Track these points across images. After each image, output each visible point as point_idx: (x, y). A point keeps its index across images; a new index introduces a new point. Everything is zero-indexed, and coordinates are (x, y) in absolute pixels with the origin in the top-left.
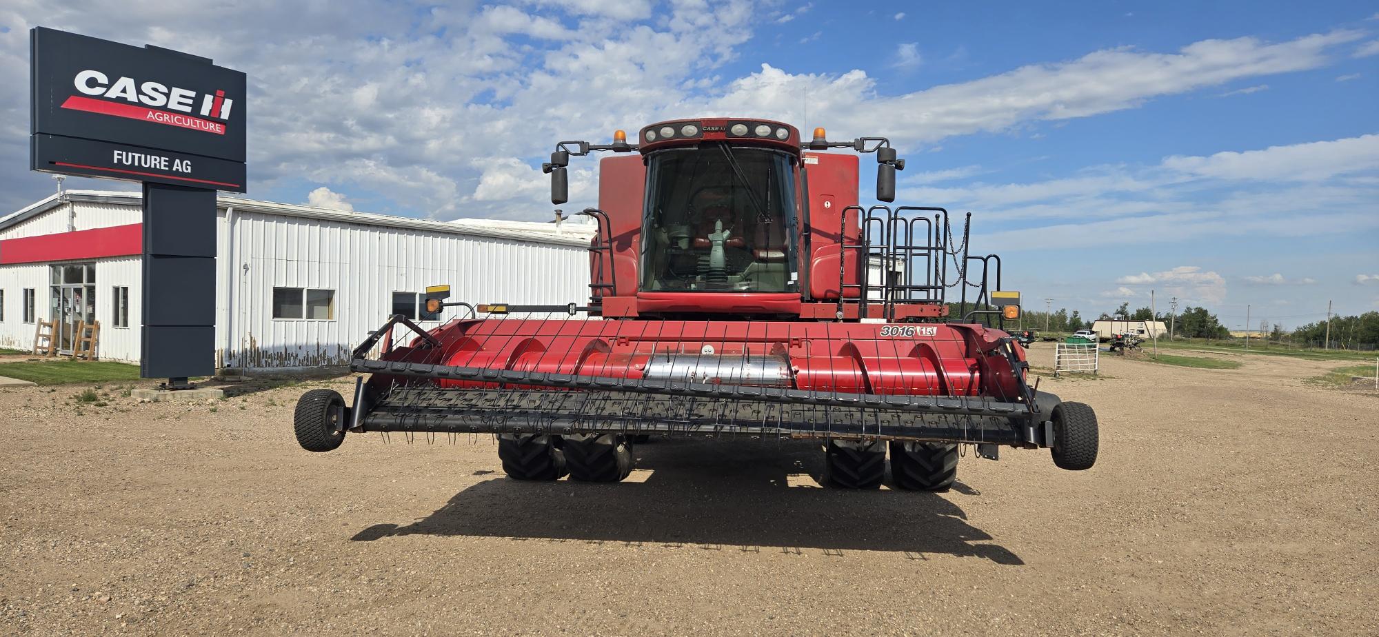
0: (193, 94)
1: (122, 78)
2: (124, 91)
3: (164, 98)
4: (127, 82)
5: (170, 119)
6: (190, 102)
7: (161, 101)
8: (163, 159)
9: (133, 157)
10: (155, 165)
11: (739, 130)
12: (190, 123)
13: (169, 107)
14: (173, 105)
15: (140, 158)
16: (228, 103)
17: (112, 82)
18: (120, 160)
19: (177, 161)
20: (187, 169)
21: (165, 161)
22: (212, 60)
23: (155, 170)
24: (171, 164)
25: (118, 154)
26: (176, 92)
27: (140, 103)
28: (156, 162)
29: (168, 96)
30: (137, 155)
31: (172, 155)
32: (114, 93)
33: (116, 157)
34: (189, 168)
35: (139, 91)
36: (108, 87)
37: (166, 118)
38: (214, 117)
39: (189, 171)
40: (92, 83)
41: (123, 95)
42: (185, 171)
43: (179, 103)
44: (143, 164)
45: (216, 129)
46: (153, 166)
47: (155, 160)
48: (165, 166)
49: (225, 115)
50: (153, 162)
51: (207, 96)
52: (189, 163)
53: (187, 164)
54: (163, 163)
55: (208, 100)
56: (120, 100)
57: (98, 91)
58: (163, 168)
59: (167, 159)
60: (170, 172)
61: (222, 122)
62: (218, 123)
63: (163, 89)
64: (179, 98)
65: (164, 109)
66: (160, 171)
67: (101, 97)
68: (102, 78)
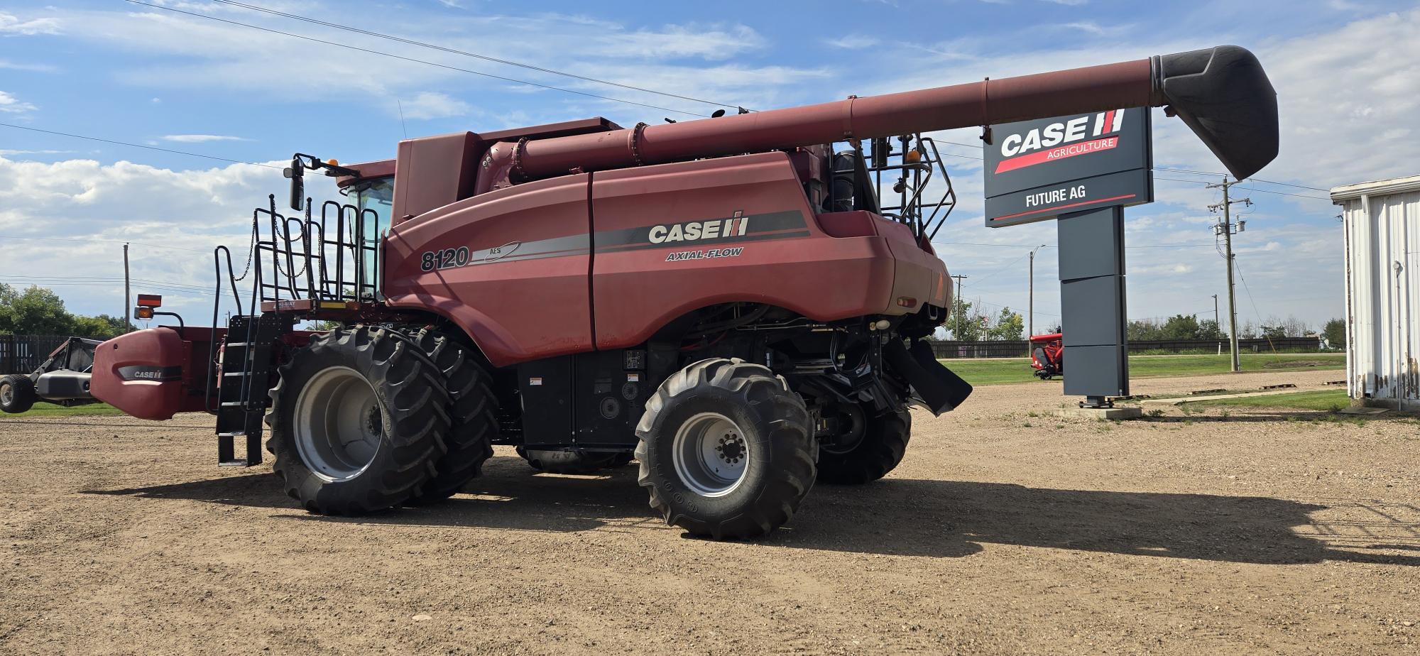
0: (1088, 118)
1: (1032, 130)
2: (1032, 142)
3: (1061, 135)
4: (1035, 132)
5: (1065, 152)
6: (1084, 127)
7: (1058, 137)
8: (1061, 191)
9: (1039, 197)
10: (1056, 198)
12: (1084, 149)
13: (1064, 141)
14: (1067, 138)
15: (1044, 196)
17: (1024, 138)
18: (1031, 203)
19: (1073, 189)
20: (1082, 194)
21: (1063, 192)
23: (1057, 204)
24: (1068, 193)
25: (1030, 199)
26: (1071, 124)
27: (1043, 148)
29: (1064, 131)
30: (1041, 195)
31: (1067, 184)
32: (1024, 148)
33: (1028, 201)
34: (1084, 192)
35: (1042, 137)
36: (1021, 144)
37: (1063, 153)
38: (1106, 134)
39: (1084, 195)
40: (1012, 145)
41: (1030, 147)
42: (1080, 196)
43: (1074, 134)
44: (1047, 202)
45: (1109, 144)
46: (1054, 201)
47: (1056, 194)
48: (1063, 197)
49: (1116, 127)
50: (1054, 196)
51: (1099, 115)
52: (1083, 187)
53: (1081, 189)
54: (1062, 195)
55: (1101, 118)
56: (1028, 152)
57: (1014, 151)
58: (1062, 199)
59: (1064, 190)
60: (1068, 201)
61: (1114, 135)
62: (1111, 137)
63: (1061, 126)
64: (1074, 127)
66: (1061, 203)
67: (1016, 155)
68: (1018, 138)
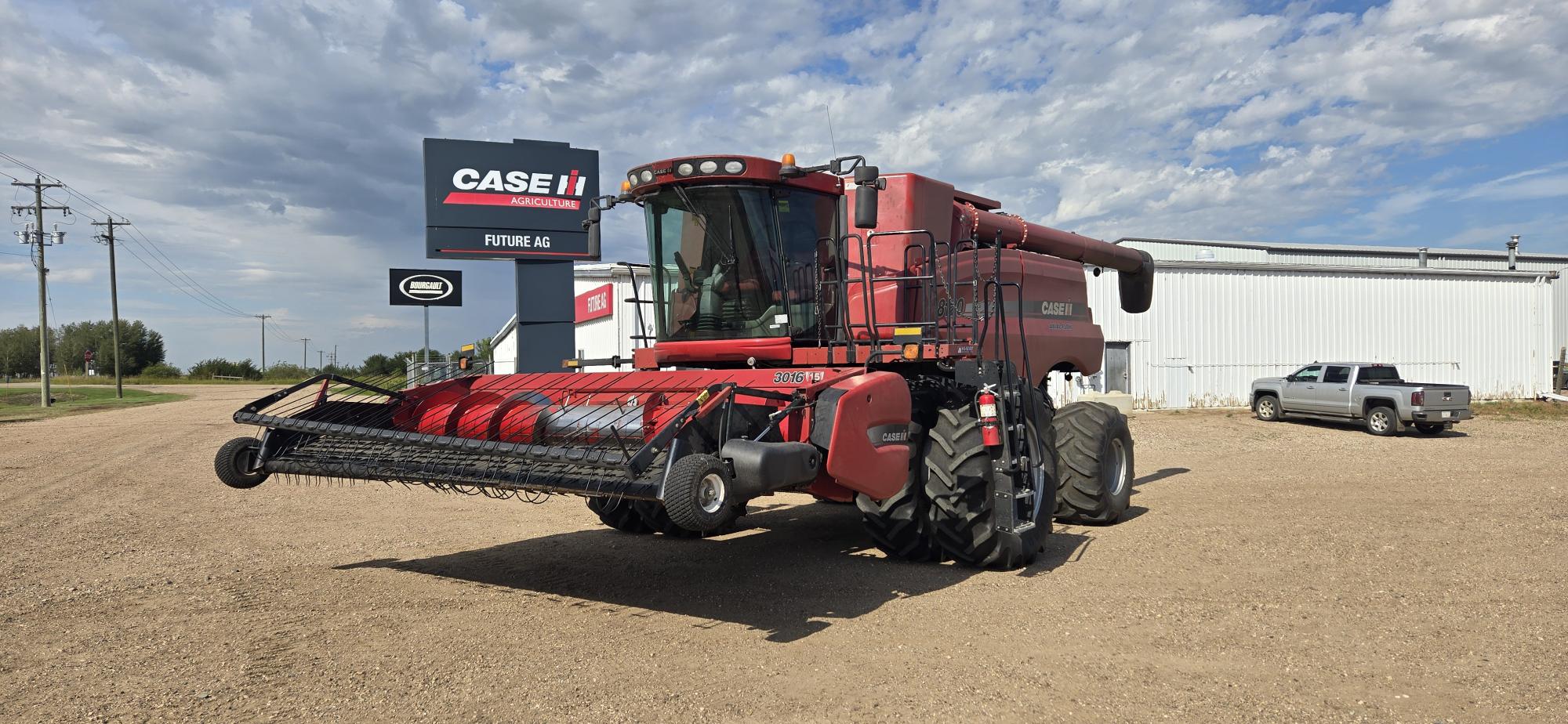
0: (550, 177)
1: (491, 172)
2: (492, 182)
3: (526, 184)
4: (495, 175)
5: (531, 202)
6: (548, 184)
7: (523, 186)
8: (526, 237)
9: (501, 239)
10: (519, 243)
11: (687, 169)
12: (548, 204)
13: (529, 191)
14: (533, 189)
15: (506, 239)
16: (582, 180)
17: (482, 177)
18: (490, 243)
19: (538, 238)
20: (546, 244)
21: (527, 239)
22: (568, 144)
23: (519, 248)
24: (532, 241)
25: (489, 238)
26: (536, 177)
27: (506, 192)
28: (520, 241)
29: (528, 181)
30: (504, 237)
31: (533, 233)
32: (484, 185)
33: (487, 240)
34: (548, 243)
35: (505, 181)
36: (479, 181)
37: (527, 202)
38: (569, 196)
39: (548, 246)
40: (467, 179)
41: (491, 186)
42: (545, 246)
43: (538, 187)
44: (509, 244)
45: (572, 205)
46: (517, 245)
47: (519, 239)
48: (528, 243)
49: (579, 192)
50: (517, 241)
51: (562, 176)
52: (548, 239)
53: (546, 240)
54: (526, 241)
55: (564, 181)
56: (490, 191)
57: (471, 185)
58: (526, 245)
59: (529, 237)
60: (532, 249)
61: (577, 199)
62: (573, 200)
63: (525, 176)
64: (538, 182)
65: (526, 193)
66: (524, 249)
67: (474, 190)
68: (475, 174)
